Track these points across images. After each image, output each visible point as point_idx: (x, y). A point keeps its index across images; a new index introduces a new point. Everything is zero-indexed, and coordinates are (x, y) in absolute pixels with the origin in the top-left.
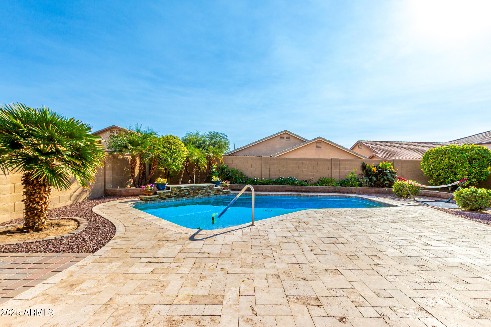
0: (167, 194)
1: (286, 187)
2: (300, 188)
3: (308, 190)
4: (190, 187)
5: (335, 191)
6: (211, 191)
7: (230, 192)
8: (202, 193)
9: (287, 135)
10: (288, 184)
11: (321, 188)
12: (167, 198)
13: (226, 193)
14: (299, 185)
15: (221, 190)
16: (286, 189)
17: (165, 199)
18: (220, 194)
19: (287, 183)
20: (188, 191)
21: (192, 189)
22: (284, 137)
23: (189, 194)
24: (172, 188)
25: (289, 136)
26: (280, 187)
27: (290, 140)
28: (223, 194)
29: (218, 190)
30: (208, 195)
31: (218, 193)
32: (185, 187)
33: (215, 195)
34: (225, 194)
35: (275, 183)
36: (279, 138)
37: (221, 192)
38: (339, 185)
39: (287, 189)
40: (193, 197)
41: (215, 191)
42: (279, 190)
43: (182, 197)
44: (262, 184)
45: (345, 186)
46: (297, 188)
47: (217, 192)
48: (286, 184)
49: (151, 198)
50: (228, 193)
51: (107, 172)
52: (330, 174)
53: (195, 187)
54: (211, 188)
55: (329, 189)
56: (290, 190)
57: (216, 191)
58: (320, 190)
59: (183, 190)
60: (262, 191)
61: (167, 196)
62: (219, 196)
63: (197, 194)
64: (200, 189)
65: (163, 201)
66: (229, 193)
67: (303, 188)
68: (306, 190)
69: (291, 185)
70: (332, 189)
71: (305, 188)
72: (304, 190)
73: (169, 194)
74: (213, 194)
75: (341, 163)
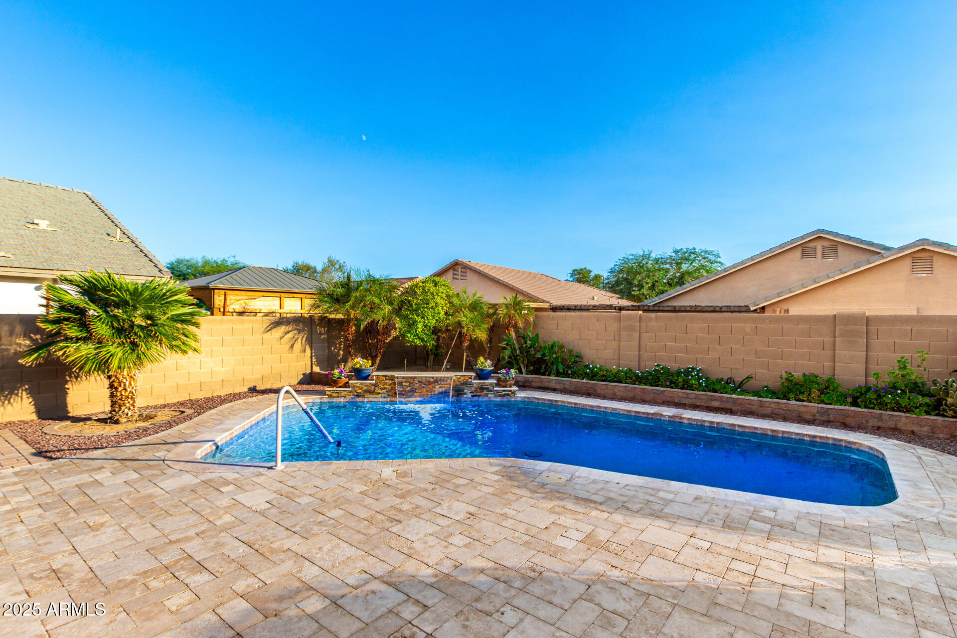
0: (368, 388)
1: (666, 394)
2: (704, 397)
3: (728, 406)
5: (825, 418)
6: (462, 387)
7: (514, 393)
8: (442, 390)
9: (826, 243)
10: (674, 384)
11: (773, 406)
12: (367, 395)
13: (504, 396)
14: (704, 390)
15: (491, 388)
17: (363, 396)
18: (486, 395)
19: (672, 382)
21: (420, 382)
22: (815, 249)
23: (414, 390)
25: (831, 244)
26: (648, 390)
27: (837, 257)
28: (496, 396)
31: (481, 392)
33: (473, 396)
34: (500, 396)
35: (639, 380)
36: (799, 253)
37: (491, 391)
38: (850, 400)
39: (668, 399)
40: (423, 396)
41: (473, 389)
42: (646, 399)
44: (604, 379)
45: (866, 407)
46: (696, 398)
47: (479, 390)
48: (668, 383)
50: (508, 395)
51: (314, 346)
52: (828, 364)
53: (426, 378)
54: (463, 381)
55: (802, 409)
56: (676, 400)
57: (476, 388)
58: (769, 410)
59: (401, 383)
60: (604, 397)
61: (367, 391)
62: (485, 398)
63: (431, 391)
64: (438, 381)
65: (360, 399)
66: (512, 395)
67: (712, 399)
68: (722, 406)
69: (681, 388)
70: (815, 411)
71: (721, 399)
72: (716, 404)
73: (372, 388)
74: (470, 395)
75: (873, 329)
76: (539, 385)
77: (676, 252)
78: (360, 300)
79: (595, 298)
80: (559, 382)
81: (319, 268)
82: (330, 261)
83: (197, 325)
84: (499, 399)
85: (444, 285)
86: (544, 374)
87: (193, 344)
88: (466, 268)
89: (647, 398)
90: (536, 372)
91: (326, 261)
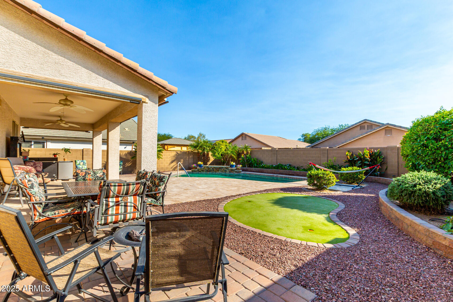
0: (202, 169)
4: (214, 167)
6: (227, 170)
7: (240, 171)
8: (221, 170)
9: (368, 124)
10: (282, 168)
11: (303, 173)
12: (202, 171)
13: (238, 172)
14: (288, 170)
15: (234, 170)
16: (279, 172)
17: (201, 172)
18: (233, 172)
20: (213, 169)
21: (215, 168)
22: (364, 126)
23: (213, 170)
24: (204, 167)
25: (371, 124)
29: (232, 170)
30: (225, 172)
32: (211, 167)
33: (229, 172)
35: (274, 168)
36: (359, 128)
40: (216, 172)
41: (229, 170)
43: (209, 171)
44: (266, 168)
49: (194, 170)
51: (190, 159)
52: (319, 162)
53: (217, 167)
54: (227, 168)
59: (210, 168)
60: (265, 173)
61: (202, 170)
62: (233, 173)
63: (218, 171)
64: (220, 168)
65: (200, 172)
67: (290, 172)
69: (283, 170)
72: (290, 173)
73: (203, 170)
75: (329, 152)
76: (250, 170)
77: (340, 126)
78: (201, 147)
79: (298, 146)
80: (255, 169)
81: (197, 137)
82: (200, 134)
83: (162, 152)
84: (236, 173)
85: (225, 142)
86: (252, 167)
87: (161, 157)
88: (246, 135)
89: (275, 173)
90: (250, 167)
91: (199, 134)
